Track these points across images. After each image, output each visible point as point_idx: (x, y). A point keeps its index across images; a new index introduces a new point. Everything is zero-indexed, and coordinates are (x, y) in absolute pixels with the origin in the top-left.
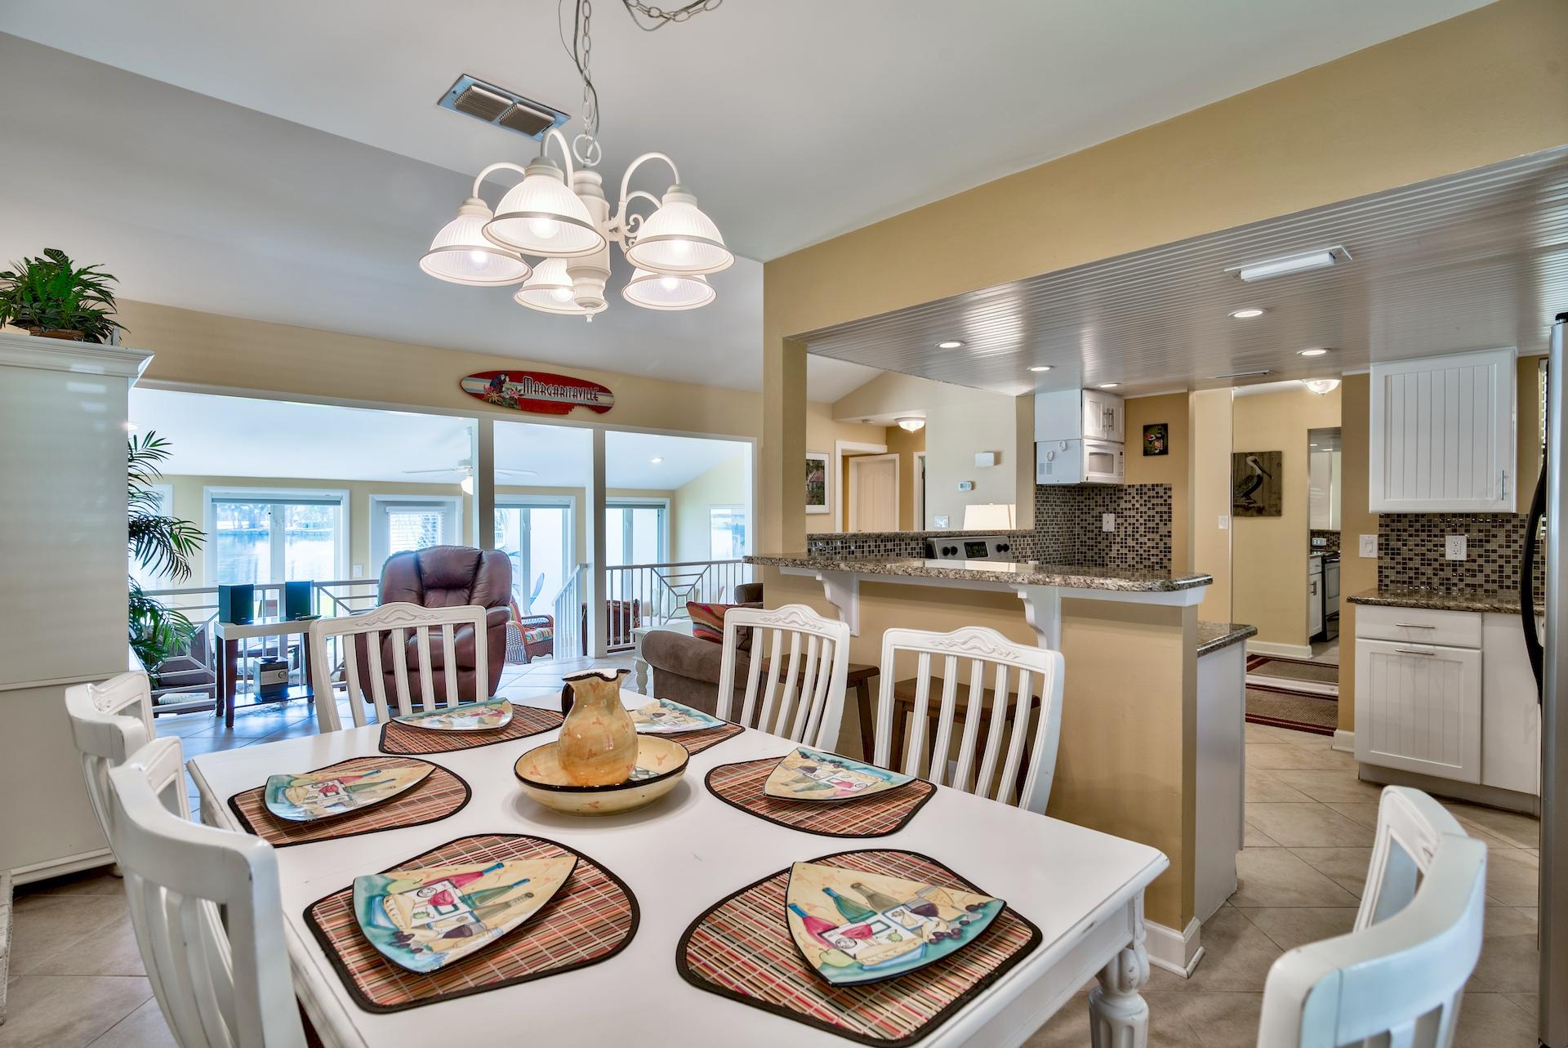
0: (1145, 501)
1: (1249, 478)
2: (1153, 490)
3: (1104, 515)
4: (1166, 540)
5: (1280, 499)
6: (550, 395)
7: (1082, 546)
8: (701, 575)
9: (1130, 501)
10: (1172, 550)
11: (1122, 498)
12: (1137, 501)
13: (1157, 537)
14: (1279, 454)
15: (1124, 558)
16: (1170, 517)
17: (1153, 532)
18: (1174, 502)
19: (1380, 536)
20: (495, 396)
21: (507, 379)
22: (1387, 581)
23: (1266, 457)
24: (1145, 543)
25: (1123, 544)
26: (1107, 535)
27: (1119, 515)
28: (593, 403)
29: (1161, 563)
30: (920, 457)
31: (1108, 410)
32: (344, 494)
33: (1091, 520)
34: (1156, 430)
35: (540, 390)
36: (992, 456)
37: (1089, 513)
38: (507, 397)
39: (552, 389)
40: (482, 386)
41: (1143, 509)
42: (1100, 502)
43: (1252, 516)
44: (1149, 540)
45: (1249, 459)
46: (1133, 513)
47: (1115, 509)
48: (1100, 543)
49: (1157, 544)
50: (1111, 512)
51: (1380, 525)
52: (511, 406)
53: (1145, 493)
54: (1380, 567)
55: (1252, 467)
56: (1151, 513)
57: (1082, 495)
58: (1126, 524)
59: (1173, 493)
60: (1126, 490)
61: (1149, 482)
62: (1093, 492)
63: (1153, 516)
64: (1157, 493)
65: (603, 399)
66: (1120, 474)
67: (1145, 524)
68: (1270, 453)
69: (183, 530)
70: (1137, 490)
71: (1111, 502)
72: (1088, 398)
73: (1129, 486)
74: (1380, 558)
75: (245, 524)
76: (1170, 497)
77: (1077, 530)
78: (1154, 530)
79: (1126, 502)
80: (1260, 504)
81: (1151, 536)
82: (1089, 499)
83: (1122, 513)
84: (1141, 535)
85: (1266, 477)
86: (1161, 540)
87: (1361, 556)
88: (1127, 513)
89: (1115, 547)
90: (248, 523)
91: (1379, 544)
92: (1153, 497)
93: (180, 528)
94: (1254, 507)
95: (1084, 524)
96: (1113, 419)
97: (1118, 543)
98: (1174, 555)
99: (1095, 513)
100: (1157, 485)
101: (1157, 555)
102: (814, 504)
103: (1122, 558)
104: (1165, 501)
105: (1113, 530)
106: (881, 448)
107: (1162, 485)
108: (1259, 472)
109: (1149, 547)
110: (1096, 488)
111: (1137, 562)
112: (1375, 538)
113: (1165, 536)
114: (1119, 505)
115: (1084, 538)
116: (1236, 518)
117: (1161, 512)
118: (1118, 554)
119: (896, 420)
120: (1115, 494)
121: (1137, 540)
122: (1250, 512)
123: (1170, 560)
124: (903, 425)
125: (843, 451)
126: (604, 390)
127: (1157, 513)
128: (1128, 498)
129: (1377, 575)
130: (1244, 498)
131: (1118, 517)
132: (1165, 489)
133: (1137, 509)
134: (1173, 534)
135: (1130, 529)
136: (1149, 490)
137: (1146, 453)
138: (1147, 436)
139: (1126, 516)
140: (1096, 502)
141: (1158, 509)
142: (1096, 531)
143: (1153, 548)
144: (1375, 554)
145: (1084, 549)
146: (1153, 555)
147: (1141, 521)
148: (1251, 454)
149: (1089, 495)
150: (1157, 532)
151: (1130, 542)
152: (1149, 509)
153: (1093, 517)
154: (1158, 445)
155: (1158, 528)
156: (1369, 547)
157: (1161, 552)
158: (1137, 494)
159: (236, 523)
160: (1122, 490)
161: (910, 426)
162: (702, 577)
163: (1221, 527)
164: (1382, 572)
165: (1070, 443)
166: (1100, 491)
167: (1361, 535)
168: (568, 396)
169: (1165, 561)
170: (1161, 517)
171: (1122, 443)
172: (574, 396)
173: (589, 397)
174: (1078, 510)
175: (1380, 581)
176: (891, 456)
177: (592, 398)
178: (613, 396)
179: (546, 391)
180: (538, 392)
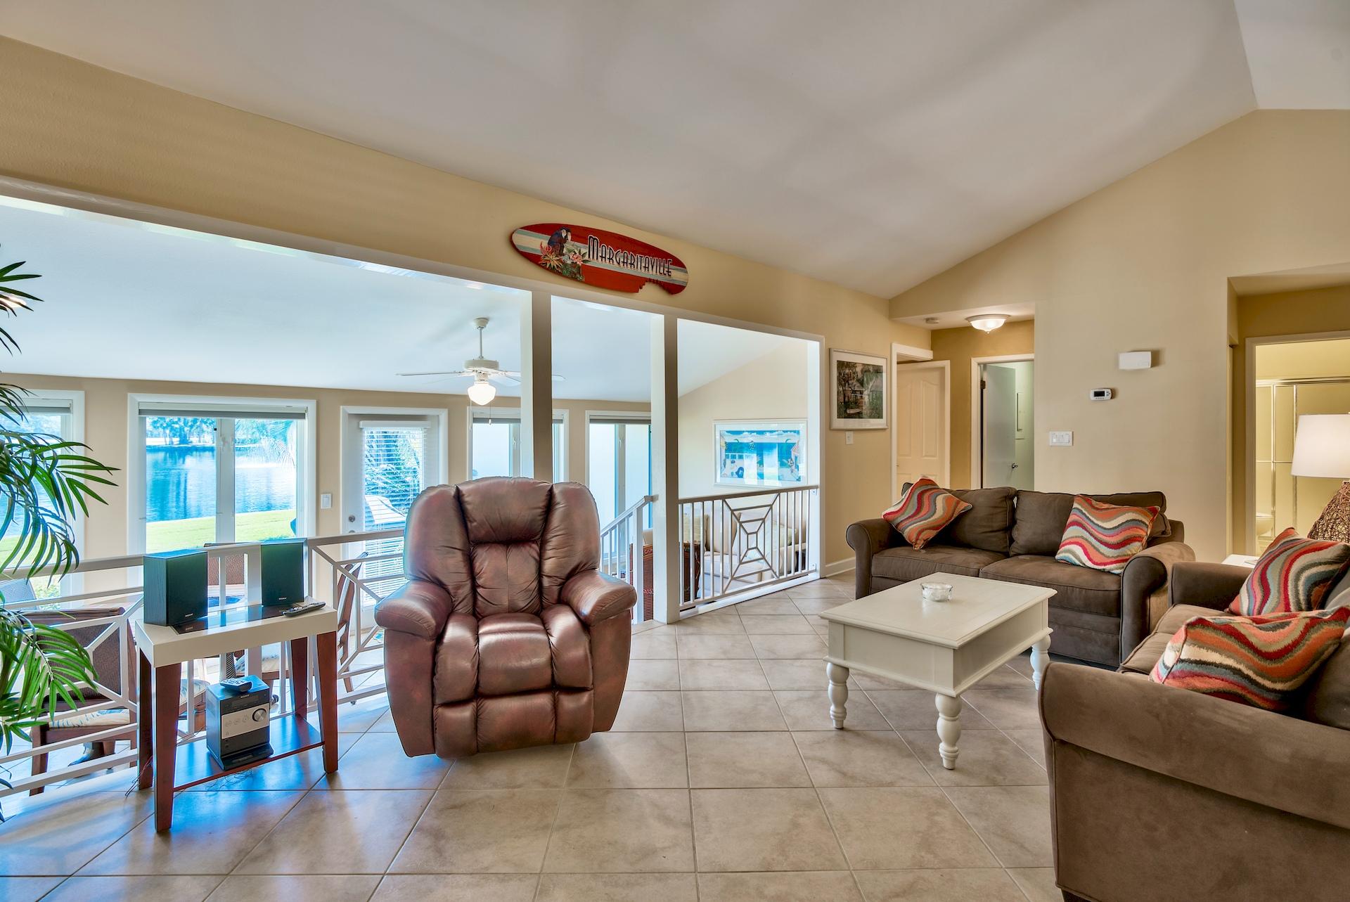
6: (619, 263)
8: (771, 506)
20: (553, 260)
21: (569, 237)
30: (979, 364)
32: (310, 406)
35: (608, 256)
36: (1148, 357)
38: (569, 262)
39: (620, 257)
40: (536, 243)
52: (573, 277)
65: (676, 276)
69: (60, 463)
75: (176, 440)
90: (178, 439)
93: (55, 459)
102: (874, 417)
106: (924, 353)
119: (967, 319)
124: (976, 324)
125: (898, 356)
126: (678, 263)
159: (168, 439)
161: (989, 325)
162: (771, 508)
168: (640, 268)
172: (645, 267)
173: (662, 271)
176: (938, 364)
177: (665, 272)
178: (686, 272)
179: (614, 259)
180: (605, 258)
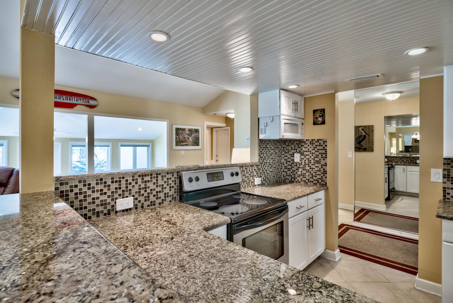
0: (314, 147)
1: (360, 136)
2: (318, 142)
3: (295, 154)
4: (324, 167)
5: (373, 145)
6: (64, 99)
7: (285, 168)
9: (307, 148)
10: (328, 172)
11: (303, 146)
12: (310, 147)
13: (320, 165)
14: (372, 126)
15: (304, 175)
16: (326, 156)
17: (318, 163)
18: (328, 148)
19: (444, 170)
22: (448, 196)
23: (367, 127)
24: (314, 169)
25: (304, 169)
26: (296, 164)
27: (302, 154)
28: (87, 104)
29: (322, 179)
31: (295, 101)
33: (289, 156)
34: (319, 112)
37: (288, 153)
39: (64, 97)
41: (313, 151)
42: (293, 148)
43: (361, 151)
44: (316, 167)
45: (360, 129)
46: (308, 153)
47: (300, 151)
48: (293, 167)
49: (320, 169)
50: (298, 153)
51: (444, 164)
53: (314, 144)
54: (444, 188)
55: (361, 132)
56: (317, 153)
57: (285, 144)
58: (305, 159)
59: (328, 144)
60: (305, 142)
61: (316, 138)
62: (290, 142)
63: (318, 155)
64: (320, 143)
65: (92, 102)
66: (302, 134)
67: (314, 159)
68: (369, 126)
70: (310, 142)
71: (298, 148)
72: (283, 94)
73: (307, 140)
74: (444, 183)
76: (326, 146)
77: (283, 161)
78: (318, 162)
79: (305, 148)
80: (365, 147)
81: (316, 165)
82: (288, 146)
83: (303, 153)
84: (312, 165)
85: (367, 136)
86: (322, 167)
87: (431, 181)
88: (305, 153)
89: (300, 170)
91: (444, 175)
92: (318, 146)
94: (362, 148)
95: (286, 158)
96: (297, 106)
97: (302, 168)
98: (328, 175)
99: (291, 153)
100: (320, 140)
101: (320, 175)
102: (195, 146)
103: (303, 175)
104: (324, 147)
105: (299, 161)
106: (224, 125)
107: (322, 140)
108: (364, 134)
109: (316, 170)
110: (292, 141)
111: (310, 178)
112: (441, 171)
113: (324, 165)
114: (302, 149)
115: (286, 165)
116: (356, 152)
117: (322, 153)
118: (301, 173)
119: (226, 113)
120: (300, 144)
121: (310, 166)
122: (361, 150)
123: (326, 177)
124: (229, 116)
125: (207, 125)
126: (92, 98)
127: (320, 153)
128: (306, 146)
129: (442, 192)
130: (358, 144)
131: (302, 155)
132: (324, 142)
133: (311, 151)
134: (327, 164)
135: (307, 162)
136: (316, 142)
137: (315, 124)
138: (315, 115)
139: (305, 155)
140: (292, 147)
141: (320, 151)
142: (292, 162)
143: (318, 171)
144: (441, 180)
145: (286, 170)
146: (318, 175)
147: (312, 157)
148: (361, 126)
149: (288, 144)
150: (320, 163)
151: (307, 168)
152: (316, 151)
153: (290, 155)
154: (320, 119)
155: (320, 161)
156: (437, 176)
157: (322, 173)
158: (310, 144)
160: (303, 142)
161: (231, 116)
163: (349, 156)
164: (445, 191)
165: (275, 118)
166: (293, 142)
167: (432, 169)
168: (73, 101)
169: (324, 178)
170: (322, 155)
171: (303, 119)
172: (77, 100)
174: (284, 151)
175: (444, 196)
176: (227, 128)
177: (86, 102)
178: (97, 101)
179: (61, 98)
180: (57, 98)
